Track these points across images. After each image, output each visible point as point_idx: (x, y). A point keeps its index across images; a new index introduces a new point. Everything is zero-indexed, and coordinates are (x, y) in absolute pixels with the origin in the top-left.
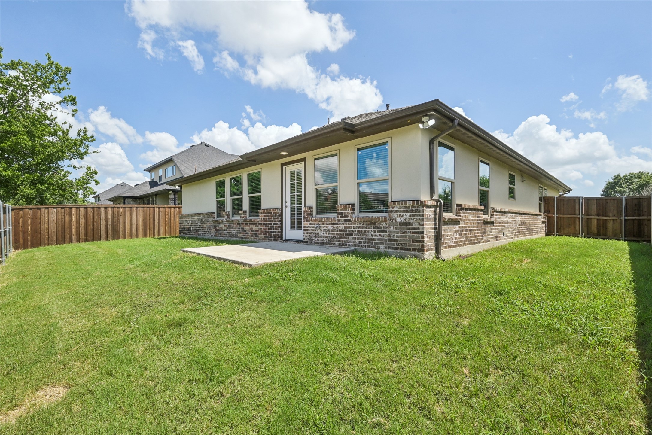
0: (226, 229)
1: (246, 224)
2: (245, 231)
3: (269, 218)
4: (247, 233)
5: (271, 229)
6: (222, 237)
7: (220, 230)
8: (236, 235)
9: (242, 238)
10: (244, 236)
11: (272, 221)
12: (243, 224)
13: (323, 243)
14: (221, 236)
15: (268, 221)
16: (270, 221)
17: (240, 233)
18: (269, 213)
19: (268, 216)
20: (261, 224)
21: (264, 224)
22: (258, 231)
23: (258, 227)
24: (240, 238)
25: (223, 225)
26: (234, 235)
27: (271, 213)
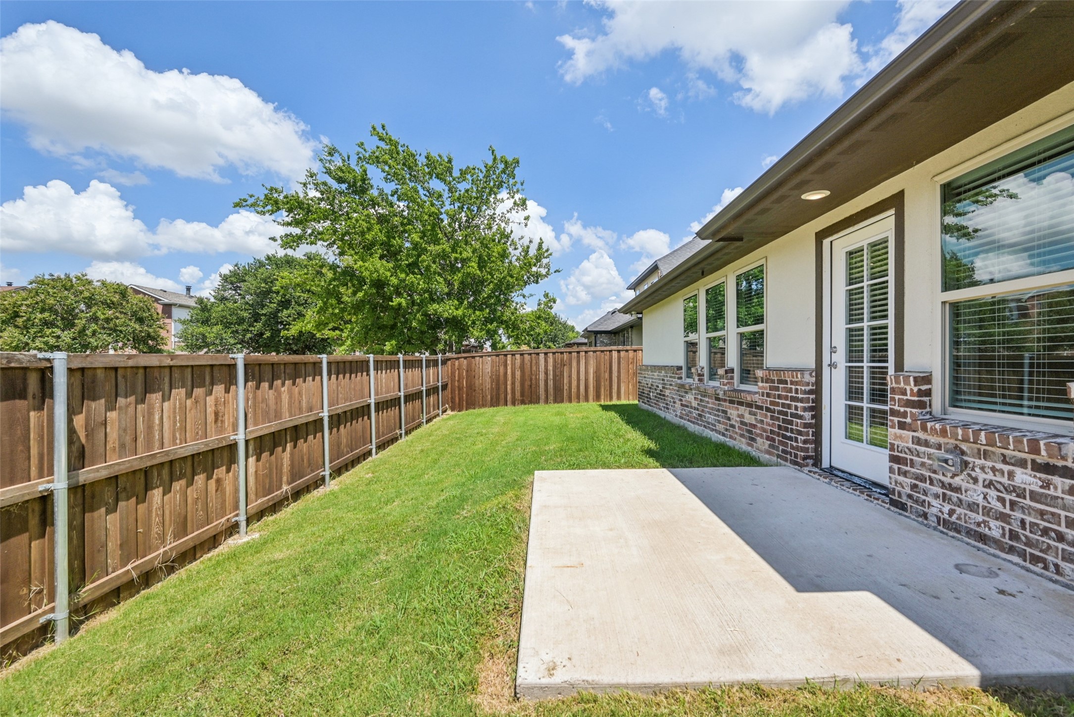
0: (696, 406)
1: (732, 402)
2: (729, 419)
3: (779, 397)
4: (733, 426)
5: (786, 429)
6: (691, 422)
7: (687, 406)
8: (712, 425)
9: (724, 435)
10: (727, 430)
11: (789, 406)
12: (725, 400)
13: (983, 538)
14: (689, 421)
15: (777, 404)
16: (783, 405)
17: (719, 422)
18: (781, 382)
19: (777, 389)
20: (761, 408)
21: (768, 409)
22: (754, 426)
23: (755, 414)
24: (719, 432)
25: (693, 397)
26: (708, 423)
27: (786, 382)
